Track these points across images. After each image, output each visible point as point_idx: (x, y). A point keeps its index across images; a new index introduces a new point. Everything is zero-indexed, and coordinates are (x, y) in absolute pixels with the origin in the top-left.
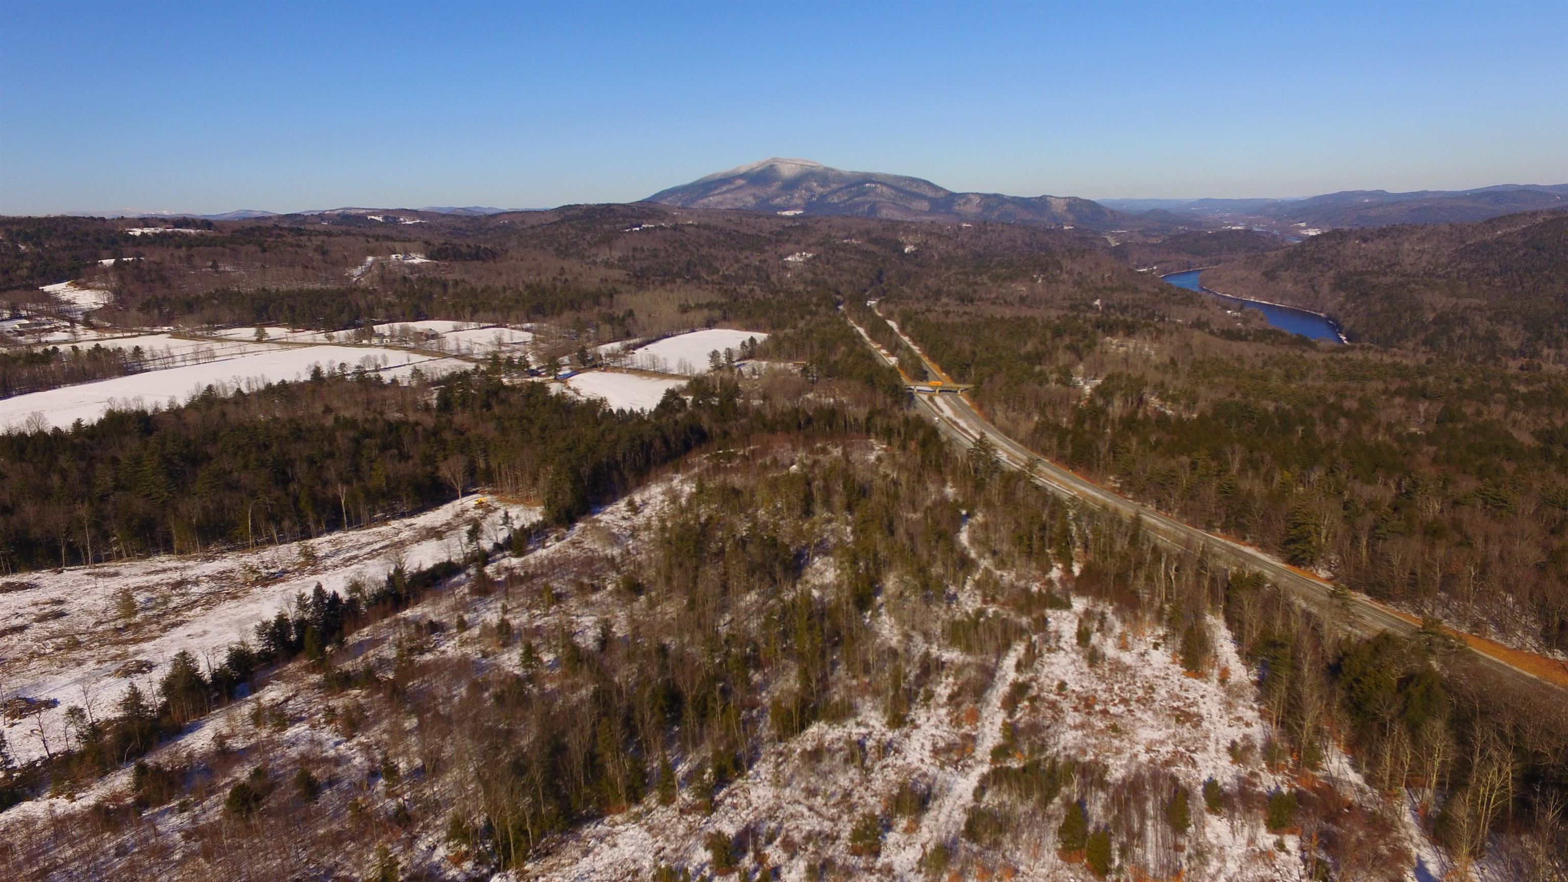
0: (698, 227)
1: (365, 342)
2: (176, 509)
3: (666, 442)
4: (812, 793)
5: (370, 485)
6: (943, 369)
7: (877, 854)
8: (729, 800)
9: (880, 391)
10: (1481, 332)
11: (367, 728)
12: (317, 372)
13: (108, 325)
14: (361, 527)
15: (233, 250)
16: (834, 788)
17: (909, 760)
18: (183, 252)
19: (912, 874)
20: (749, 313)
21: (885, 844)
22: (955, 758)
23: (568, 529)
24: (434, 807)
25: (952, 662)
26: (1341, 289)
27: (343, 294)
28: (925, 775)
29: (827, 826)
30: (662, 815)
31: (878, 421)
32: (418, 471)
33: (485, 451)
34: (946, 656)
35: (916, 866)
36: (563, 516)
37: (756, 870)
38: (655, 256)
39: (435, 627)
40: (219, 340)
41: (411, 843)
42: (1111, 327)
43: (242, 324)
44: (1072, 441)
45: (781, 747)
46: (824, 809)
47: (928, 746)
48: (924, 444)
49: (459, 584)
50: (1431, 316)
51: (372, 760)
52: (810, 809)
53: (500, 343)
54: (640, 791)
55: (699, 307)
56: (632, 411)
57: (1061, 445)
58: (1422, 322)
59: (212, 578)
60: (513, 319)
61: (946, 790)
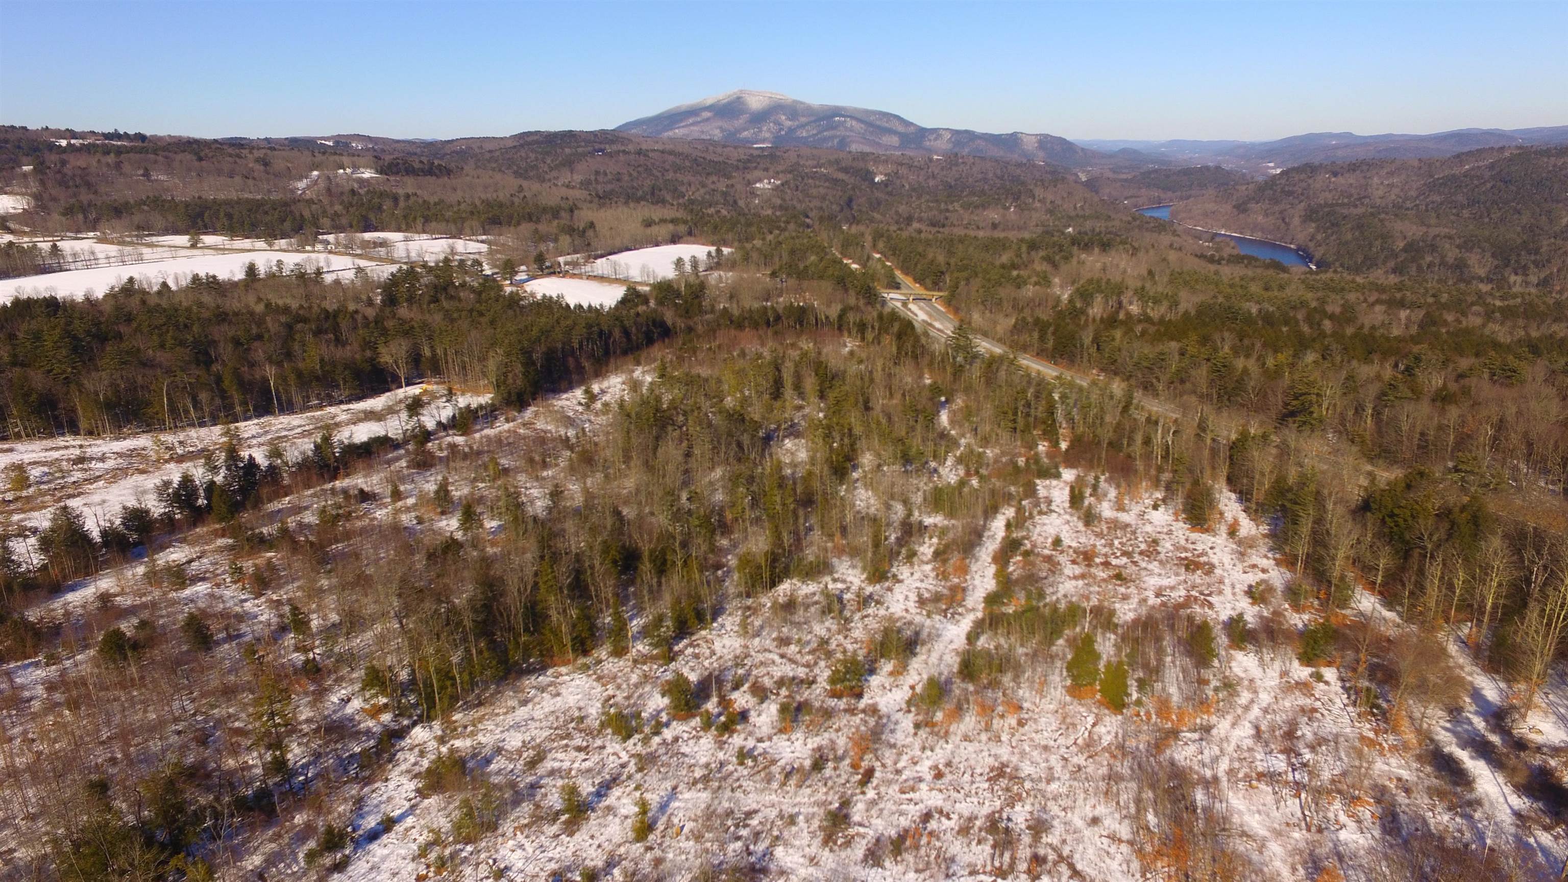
0: (663, 152)
1: (308, 248)
2: (80, 386)
3: (626, 332)
4: (784, 642)
5: (301, 365)
6: (916, 280)
7: (860, 696)
8: (690, 650)
9: (852, 293)
10: (1450, 259)
11: (280, 587)
12: (251, 270)
13: (27, 229)
14: (293, 413)
15: (166, 157)
16: (809, 637)
17: (892, 610)
18: (111, 159)
19: (901, 714)
20: (716, 227)
21: (869, 687)
22: (944, 607)
23: (520, 411)
24: (349, 659)
25: (936, 525)
26: (1312, 220)
27: (286, 204)
28: (910, 623)
29: (801, 672)
30: (611, 665)
31: (851, 317)
32: (358, 356)
33: (430, 338)
34: (928, 521)
35: (904, 706)
36: (514, 398)
37: (720, 714)
38: (618, 180)
39: (365, 496)
40: (151, 245)
41: (321, 694)
42: (1086, 245)
43: (177, 232)
44: (1054, 334)
45: (749, 602)
46: (798, 656)
47: (913, 597)
48: (899, 336)
49: (398, 459)
50: (1401, 244)
51: (281, 616)
52: (782, 656)
53: (453, 252)
54: (589, 642)
55: (663, 221)
56: (590, 306)
57: (1042, 338)
58: (1393, 250)
59: (120, 455)
60: (467, 230)
61: (934, 636)
